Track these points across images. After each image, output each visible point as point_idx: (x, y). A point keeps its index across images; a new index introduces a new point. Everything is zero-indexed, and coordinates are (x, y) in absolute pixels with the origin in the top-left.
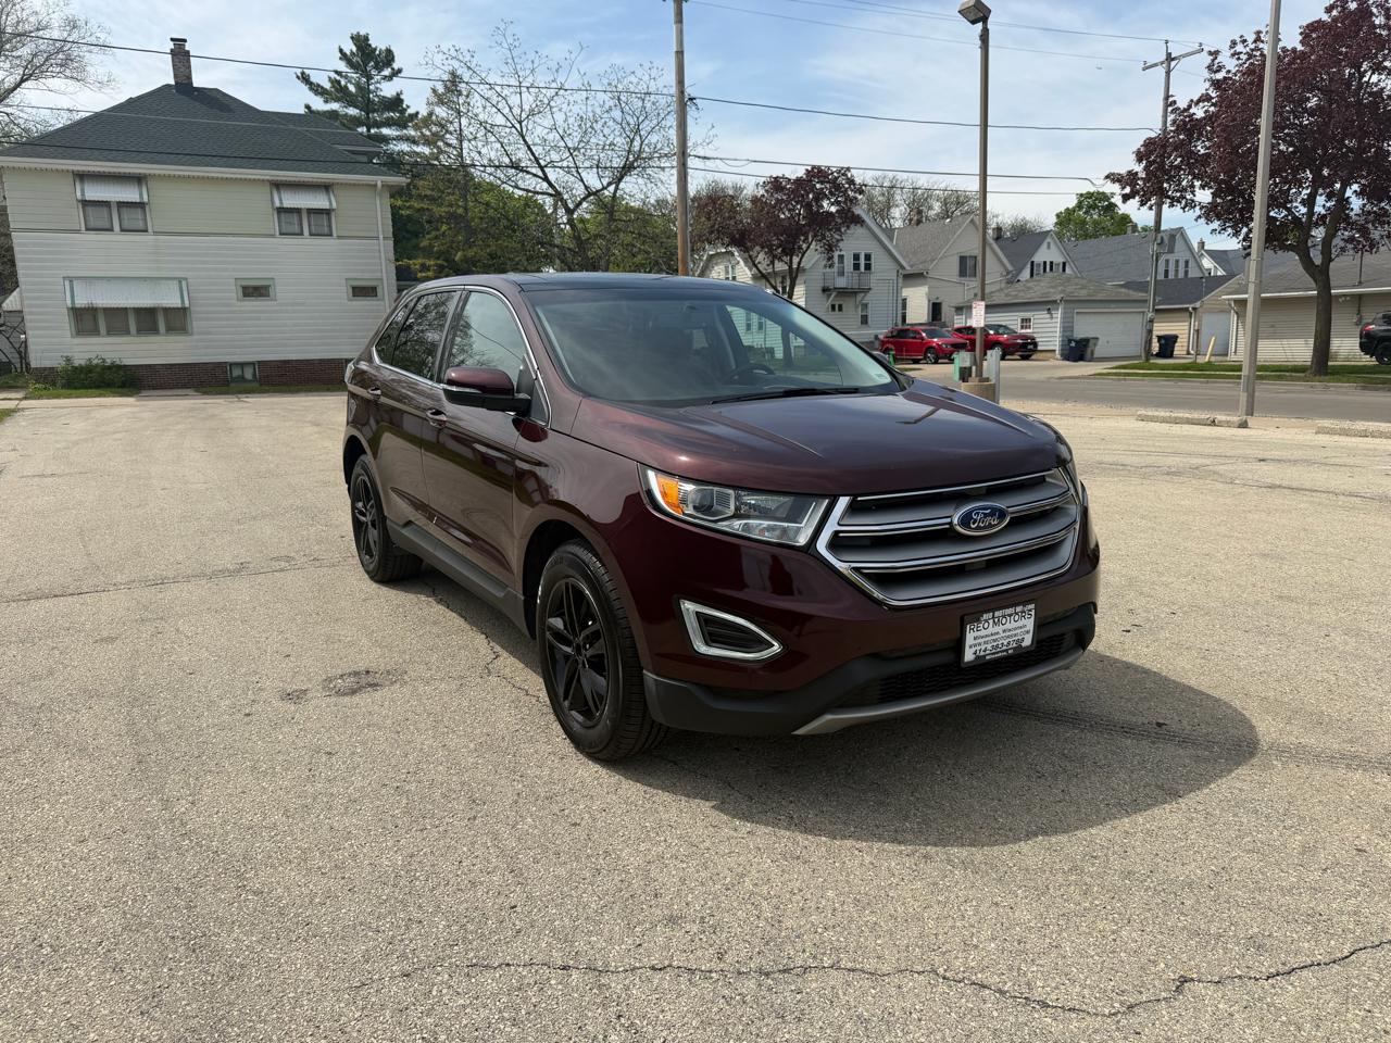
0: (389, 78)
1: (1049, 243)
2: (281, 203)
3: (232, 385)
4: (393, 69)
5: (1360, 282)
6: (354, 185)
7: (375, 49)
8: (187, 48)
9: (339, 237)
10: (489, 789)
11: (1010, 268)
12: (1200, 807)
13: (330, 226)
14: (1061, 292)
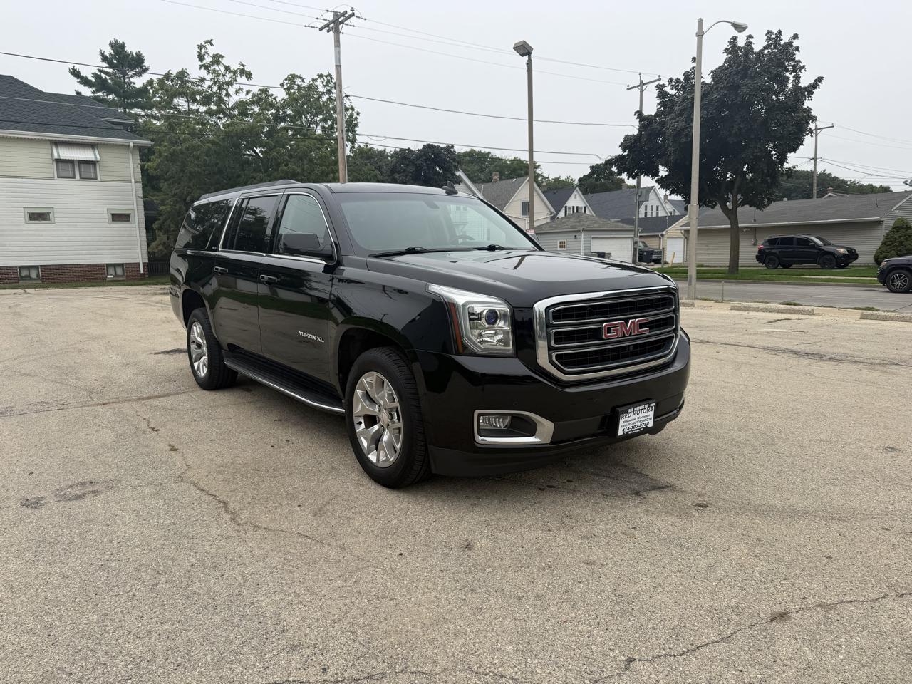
0: (139, 74)
1: (576, 195)
2: (59, 156)
3: (21, 282)
4: (142, 67)
5: (755, 220)
6: (113, 145)
7: (129, 55)
9: (102, 181)
10: (170, 562)
11: (553, 210)
12: (648, 545)
13: (95, 173)
14: (583, 224)
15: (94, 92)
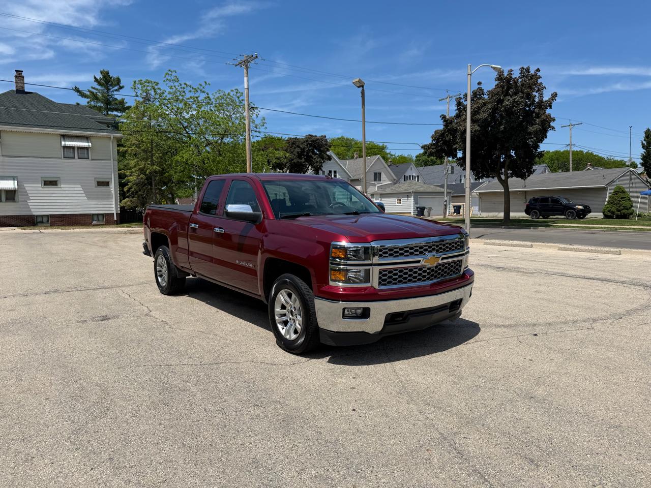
0: (118, 90)
1: (411, 168)
2: (65, 144)
3: (37, 225)
4: (120, 86)
5: (525, 186)
6: (101, 137)
7: (112, 77)
8: (23, 75)
9: (92, 159)
11: (395, 178)
13: (88, 157)
14: (412, 189)
15: (88, 103)
